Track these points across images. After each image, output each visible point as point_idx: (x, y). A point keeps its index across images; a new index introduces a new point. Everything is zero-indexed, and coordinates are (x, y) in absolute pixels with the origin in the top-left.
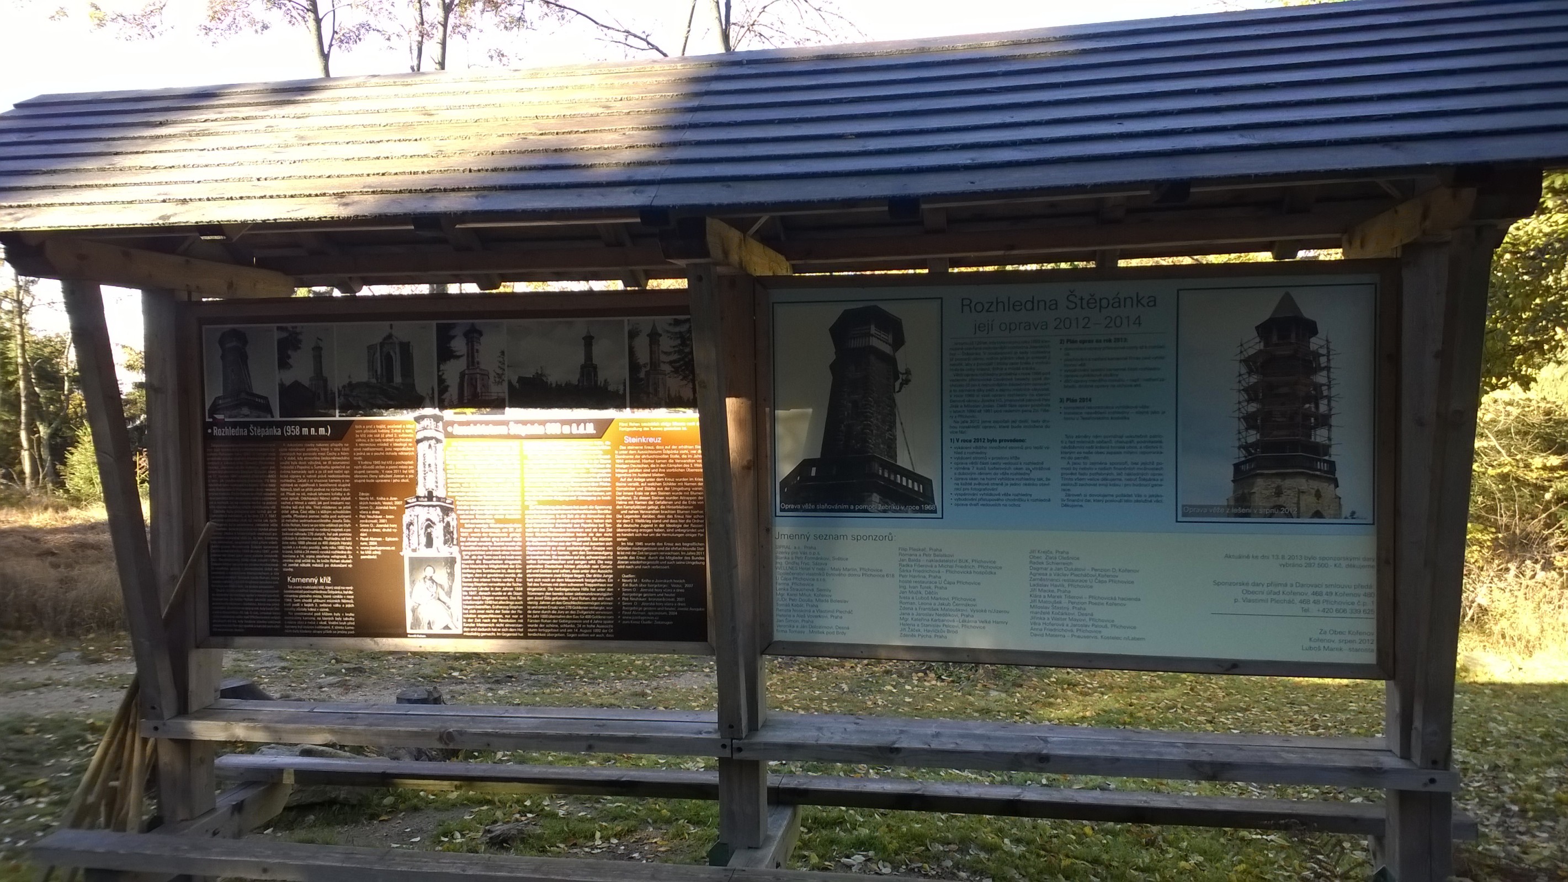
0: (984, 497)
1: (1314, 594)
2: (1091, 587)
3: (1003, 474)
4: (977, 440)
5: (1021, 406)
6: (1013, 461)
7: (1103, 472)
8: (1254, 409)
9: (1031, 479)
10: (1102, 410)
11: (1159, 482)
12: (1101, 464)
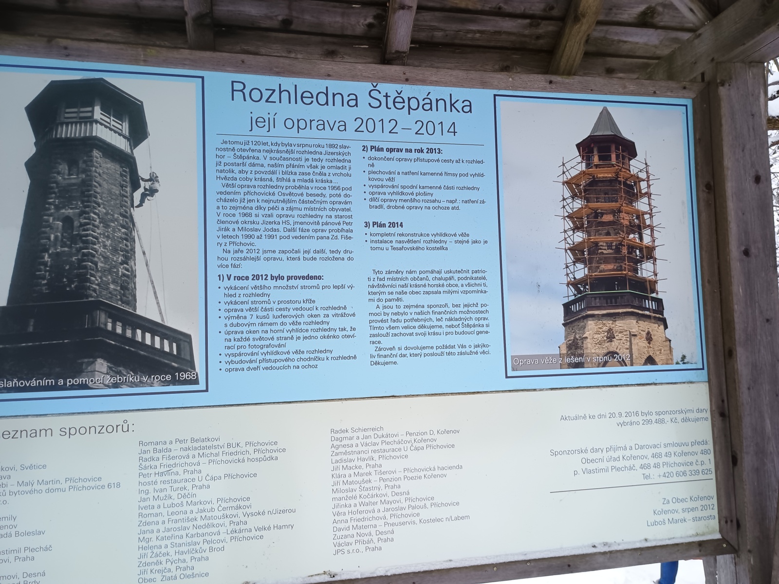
0: (268, 357)
1: (654, 456)
2: (406, 456)
3: (293, 323)
4: (256, 277)
5: (316, 231)
6: (308, 305)
7: (420, 317)
8: (580, 240)
9: (330, 330)
10: (415, 238)
11: (485, 329)
12: (417, 306)
